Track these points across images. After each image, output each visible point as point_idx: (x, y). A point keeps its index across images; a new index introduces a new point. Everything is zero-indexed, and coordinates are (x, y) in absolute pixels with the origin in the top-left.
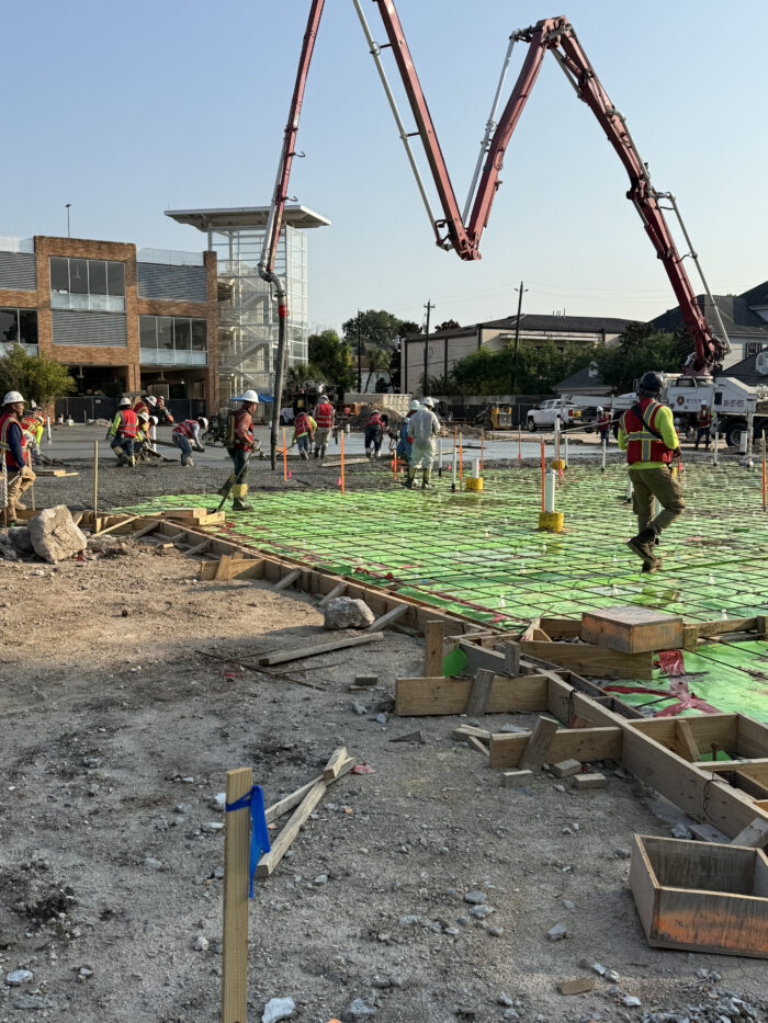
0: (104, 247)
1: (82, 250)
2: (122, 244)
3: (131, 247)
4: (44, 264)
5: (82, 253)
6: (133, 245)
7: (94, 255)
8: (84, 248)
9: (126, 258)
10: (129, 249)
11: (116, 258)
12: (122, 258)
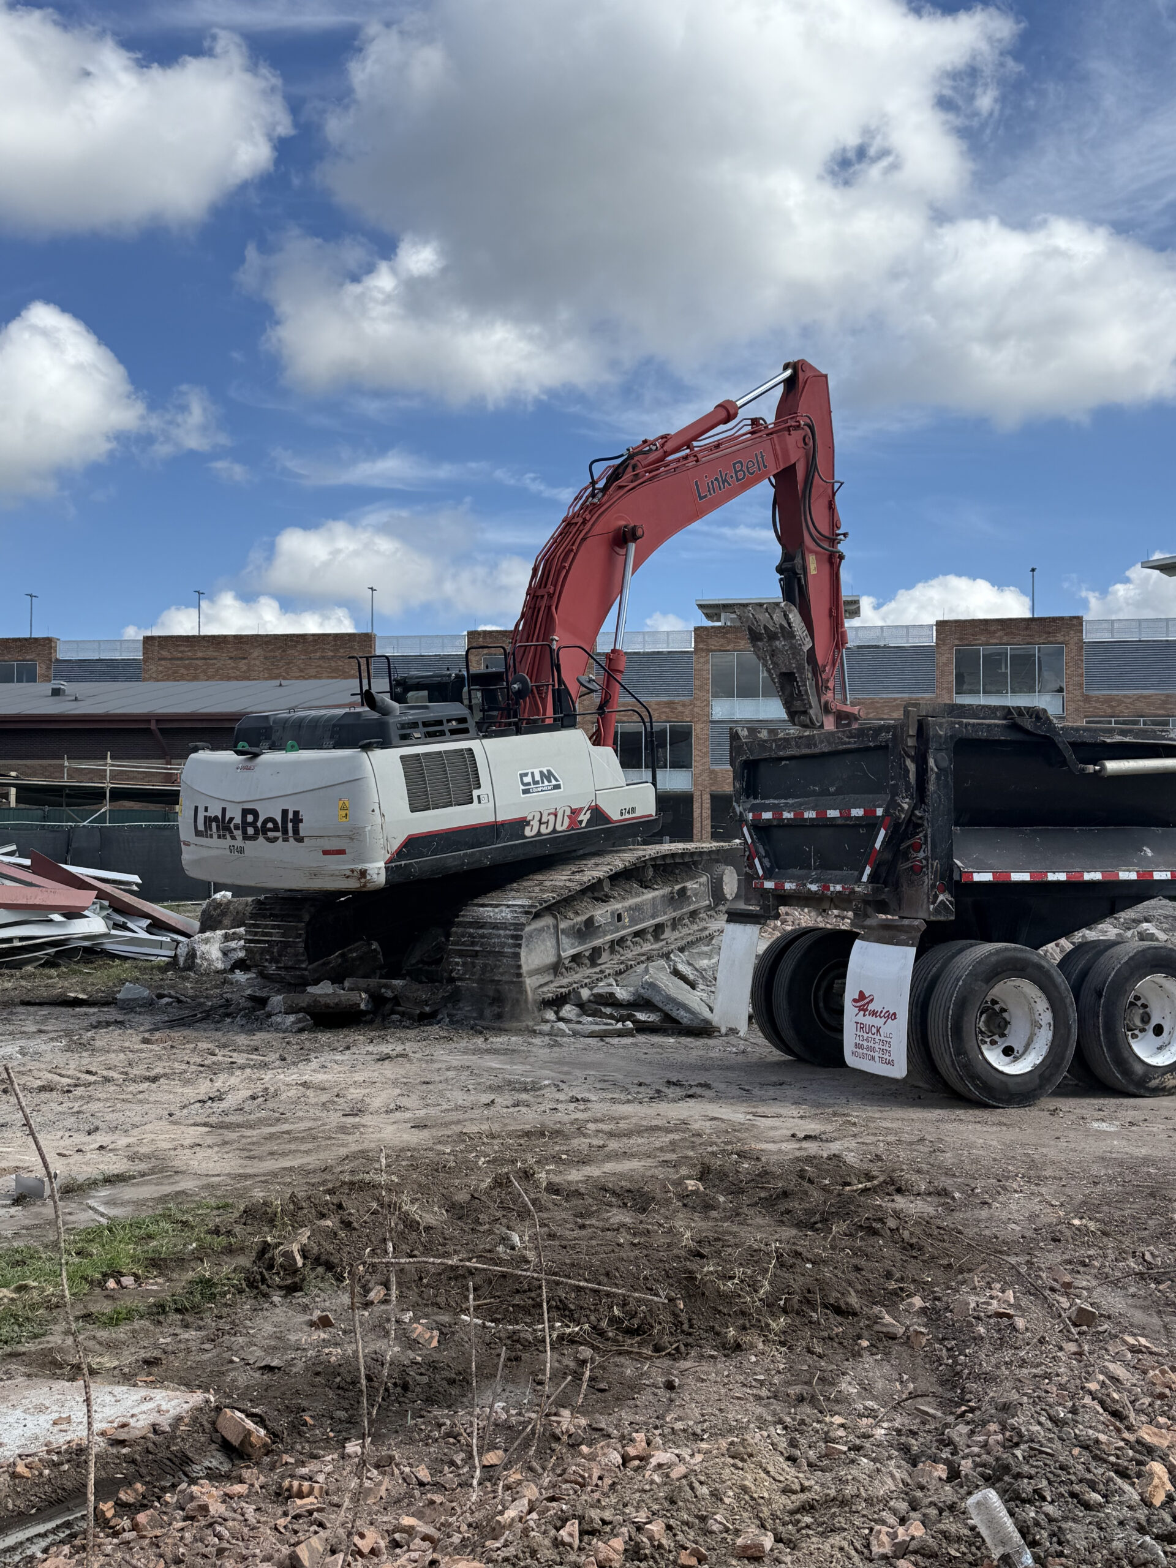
0: (1033, 625)
1: (1000, 633)
2: (1062, 618)
3: (1075, 622)
4: (948, 659)
5: (1001, 638)
6: (1079, 619)
7: (1018, 639)
8: (1003, 629)
9: (1067, 638)
10: (1074, 625)
11: (1051, 639)
12: (1061, 639)
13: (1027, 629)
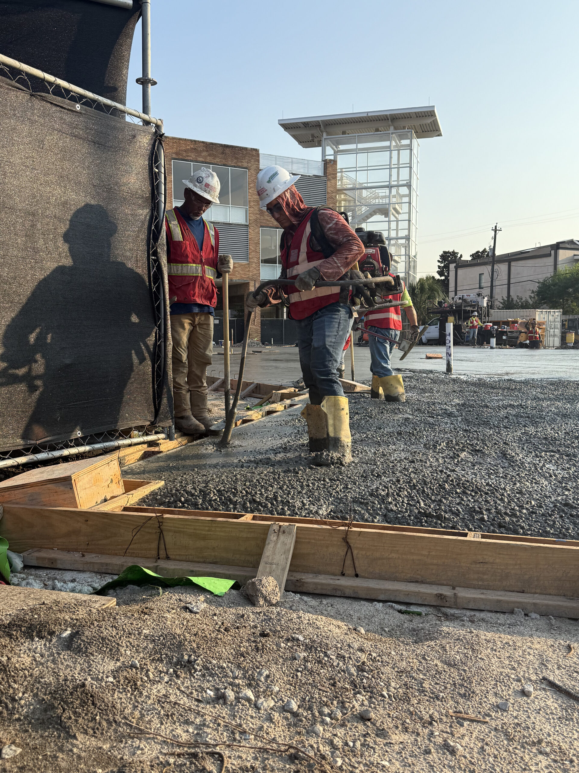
0: (228, 151)
2: (246, 149)
3: (254, 153)
5: (205, 157)
6: (256, 151)
7: (217, 160)
8: (207, 151)
9: (249, 165)
10: (253, 155)
11: (240, 164)
12: (245, 165)
13: (223, 153)
